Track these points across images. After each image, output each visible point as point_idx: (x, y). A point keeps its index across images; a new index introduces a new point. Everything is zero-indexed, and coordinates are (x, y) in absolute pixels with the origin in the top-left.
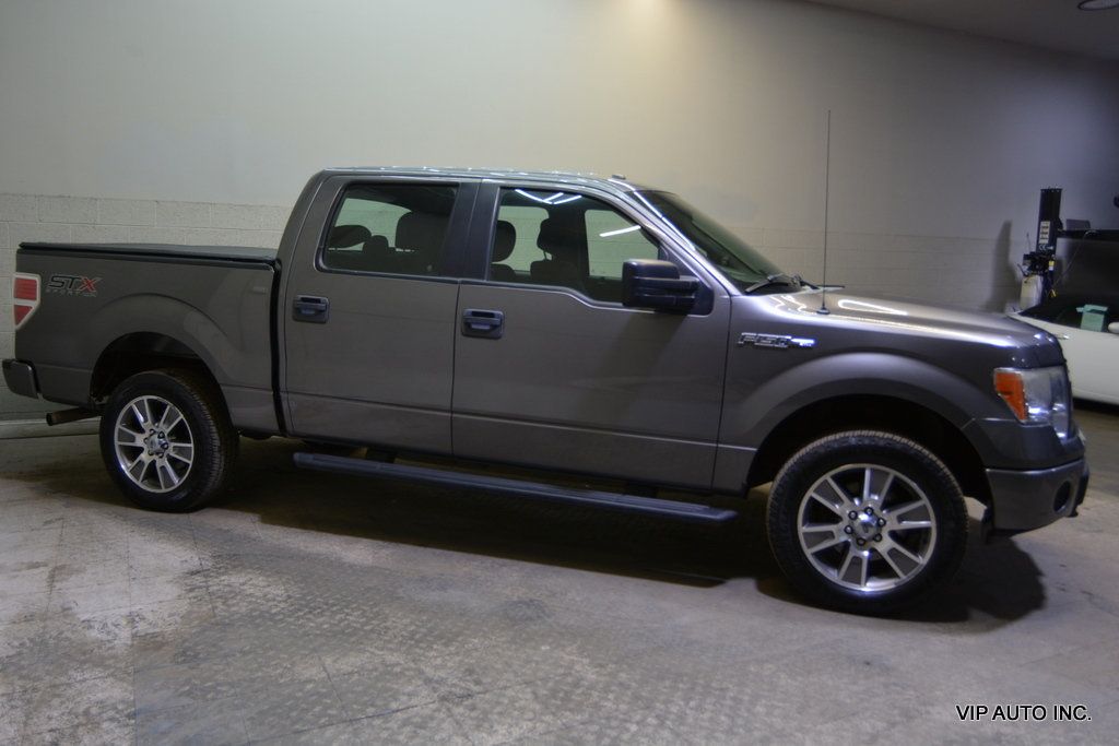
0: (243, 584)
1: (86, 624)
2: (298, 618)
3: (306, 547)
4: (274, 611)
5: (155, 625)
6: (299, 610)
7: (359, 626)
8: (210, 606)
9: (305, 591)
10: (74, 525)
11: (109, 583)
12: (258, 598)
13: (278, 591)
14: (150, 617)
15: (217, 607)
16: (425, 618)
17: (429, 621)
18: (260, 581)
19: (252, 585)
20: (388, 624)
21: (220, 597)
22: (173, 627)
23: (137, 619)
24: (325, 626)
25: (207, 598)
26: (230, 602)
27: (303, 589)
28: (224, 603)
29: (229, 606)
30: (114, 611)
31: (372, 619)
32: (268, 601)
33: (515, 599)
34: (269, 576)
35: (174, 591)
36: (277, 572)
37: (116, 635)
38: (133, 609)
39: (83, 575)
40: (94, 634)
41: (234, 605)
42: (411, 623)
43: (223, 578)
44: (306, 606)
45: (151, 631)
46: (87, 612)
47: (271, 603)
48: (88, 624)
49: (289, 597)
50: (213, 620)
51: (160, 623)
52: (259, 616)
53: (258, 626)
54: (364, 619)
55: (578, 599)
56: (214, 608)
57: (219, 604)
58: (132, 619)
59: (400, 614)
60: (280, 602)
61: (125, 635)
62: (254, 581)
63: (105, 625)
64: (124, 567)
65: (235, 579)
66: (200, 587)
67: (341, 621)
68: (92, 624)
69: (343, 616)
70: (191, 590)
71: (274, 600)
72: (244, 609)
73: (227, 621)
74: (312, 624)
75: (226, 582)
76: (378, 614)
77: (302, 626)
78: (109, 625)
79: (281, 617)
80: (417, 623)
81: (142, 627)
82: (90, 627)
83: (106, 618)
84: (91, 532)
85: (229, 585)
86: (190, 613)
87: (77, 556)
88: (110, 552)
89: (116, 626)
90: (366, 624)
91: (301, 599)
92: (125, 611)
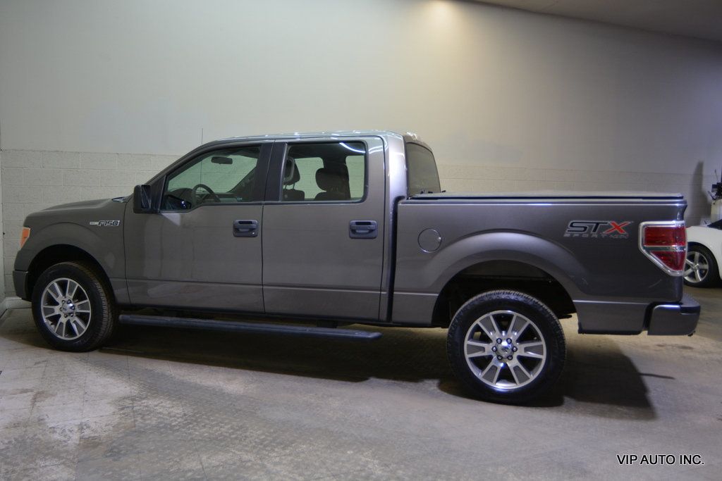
0: (156, 406)
1: (51, 430)
2: (189, 429)
3: (201, 382)
4: (173, 424)
5: (96, 432)
6: (190, 423)
7: (228, 435)
8: (133, 420)
9: (196, 411)
10: (53, 365)
11: (70, 403)
12: (164, 415)
13: (178, 410)
14: (93, 426)
15: (137, 421)
16: (272, 431)
17: (274, 432)
18: (168, 404)
19: (162, 406)
20: (248, 434)
21: (140, 414)
22: (107, 433)
23: (85, 427)
24: (206, 434)
25: (132, 414)
26: (146, 417)
27: (194, 409)
28: (142, 418)
29: (145, 420)
30: (71, 422)
31: (237, 430)
32: (171, 417)
33: (334, 419)
34: (174, 401)
35: (111, 409)
36: (180, 398)
37: (70, 437)
38: (83, 421)
39: (53, 398)
40: (56, 436)
41: (149, 419)
42: (263, 434)
43: (143, 402)
44: (195, 421)
45: (93, 435)
46: (54, 422)
47: (173, 419)
48: (53, 430)
49: (185, 415)
50: (134, 429)
51: (99, 430)
52: (163, 427)
53: (162, 433)
54: (232, 431)
55: (377, 420)
56: (135, 421)
57: (139, 419)
58: (81, 427)
59: (256, 428)
60: (178, 418)
61: (75, 437)
62: (164, 404)
63: (64, 431)
64: (81, 393)
65: (151, 402)
66: (128, 407)
67: (217, 431)
68: (55, 430)
69: (218, 428)
70: (122, 409)
71: (175, 416)
72: (154, 423)
73: (142, 430)
74: (197, 433)
75: (145, 404)
76: (241, 427)
77: (190, 434)
78: (67, 430)
79: (178, 428)
80: (267, 434)
81: (87, 433)
82: (54, 432)
83: (65, 426)
84: (64, 370)
85: (146, 406)
86: (119, 424)
87: (53, 385)
88: (75, 383)
89: (71, 431)
90: (233, 433)
91: (193, 416)
92: (78, 422)
